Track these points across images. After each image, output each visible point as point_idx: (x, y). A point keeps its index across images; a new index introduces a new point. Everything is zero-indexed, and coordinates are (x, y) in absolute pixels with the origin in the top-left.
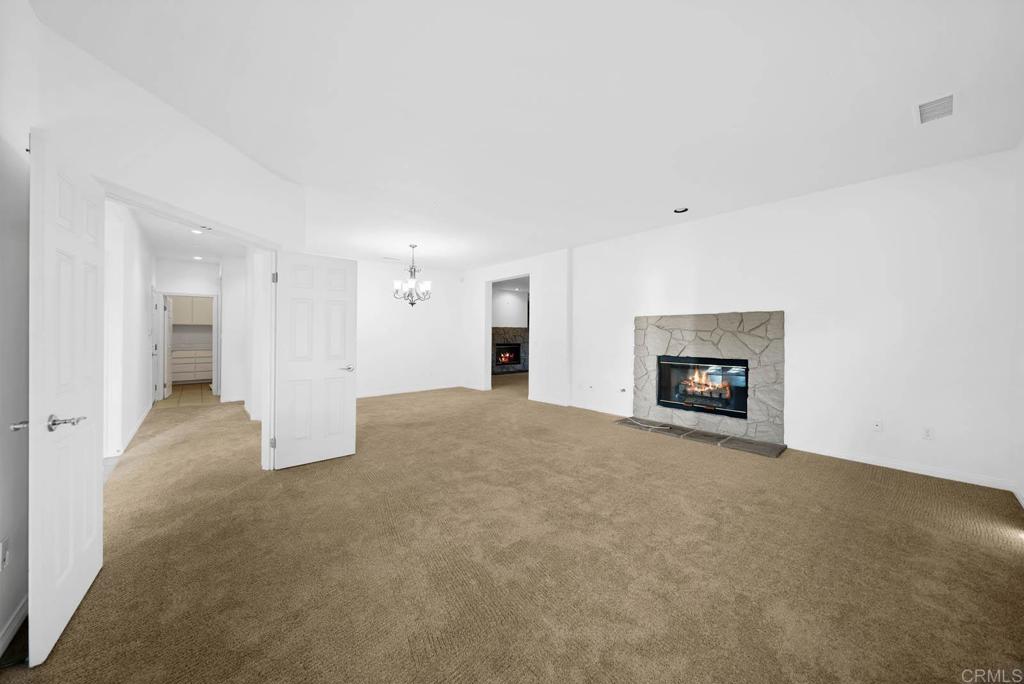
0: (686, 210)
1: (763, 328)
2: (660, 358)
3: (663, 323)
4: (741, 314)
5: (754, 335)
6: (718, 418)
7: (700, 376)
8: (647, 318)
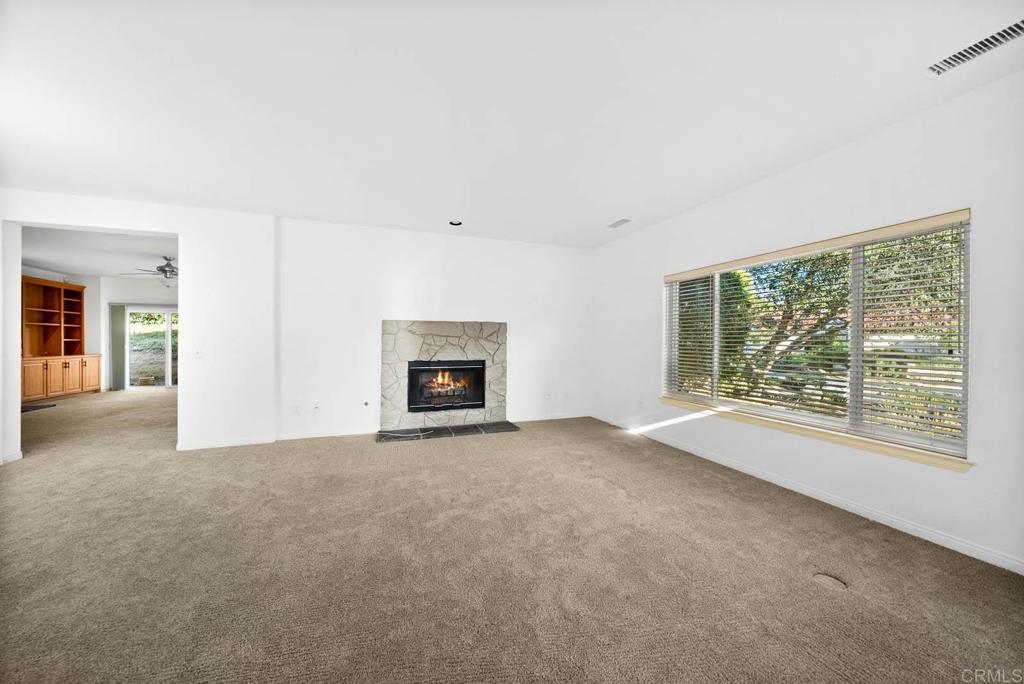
0: (460, 224)
1: (495, 335)
2: (411, 364)
3: (414, 328)
4: (481, 323)
5: (489, 341)
6: (465, 411)
7: (443, 377)
8: (397, 322)
